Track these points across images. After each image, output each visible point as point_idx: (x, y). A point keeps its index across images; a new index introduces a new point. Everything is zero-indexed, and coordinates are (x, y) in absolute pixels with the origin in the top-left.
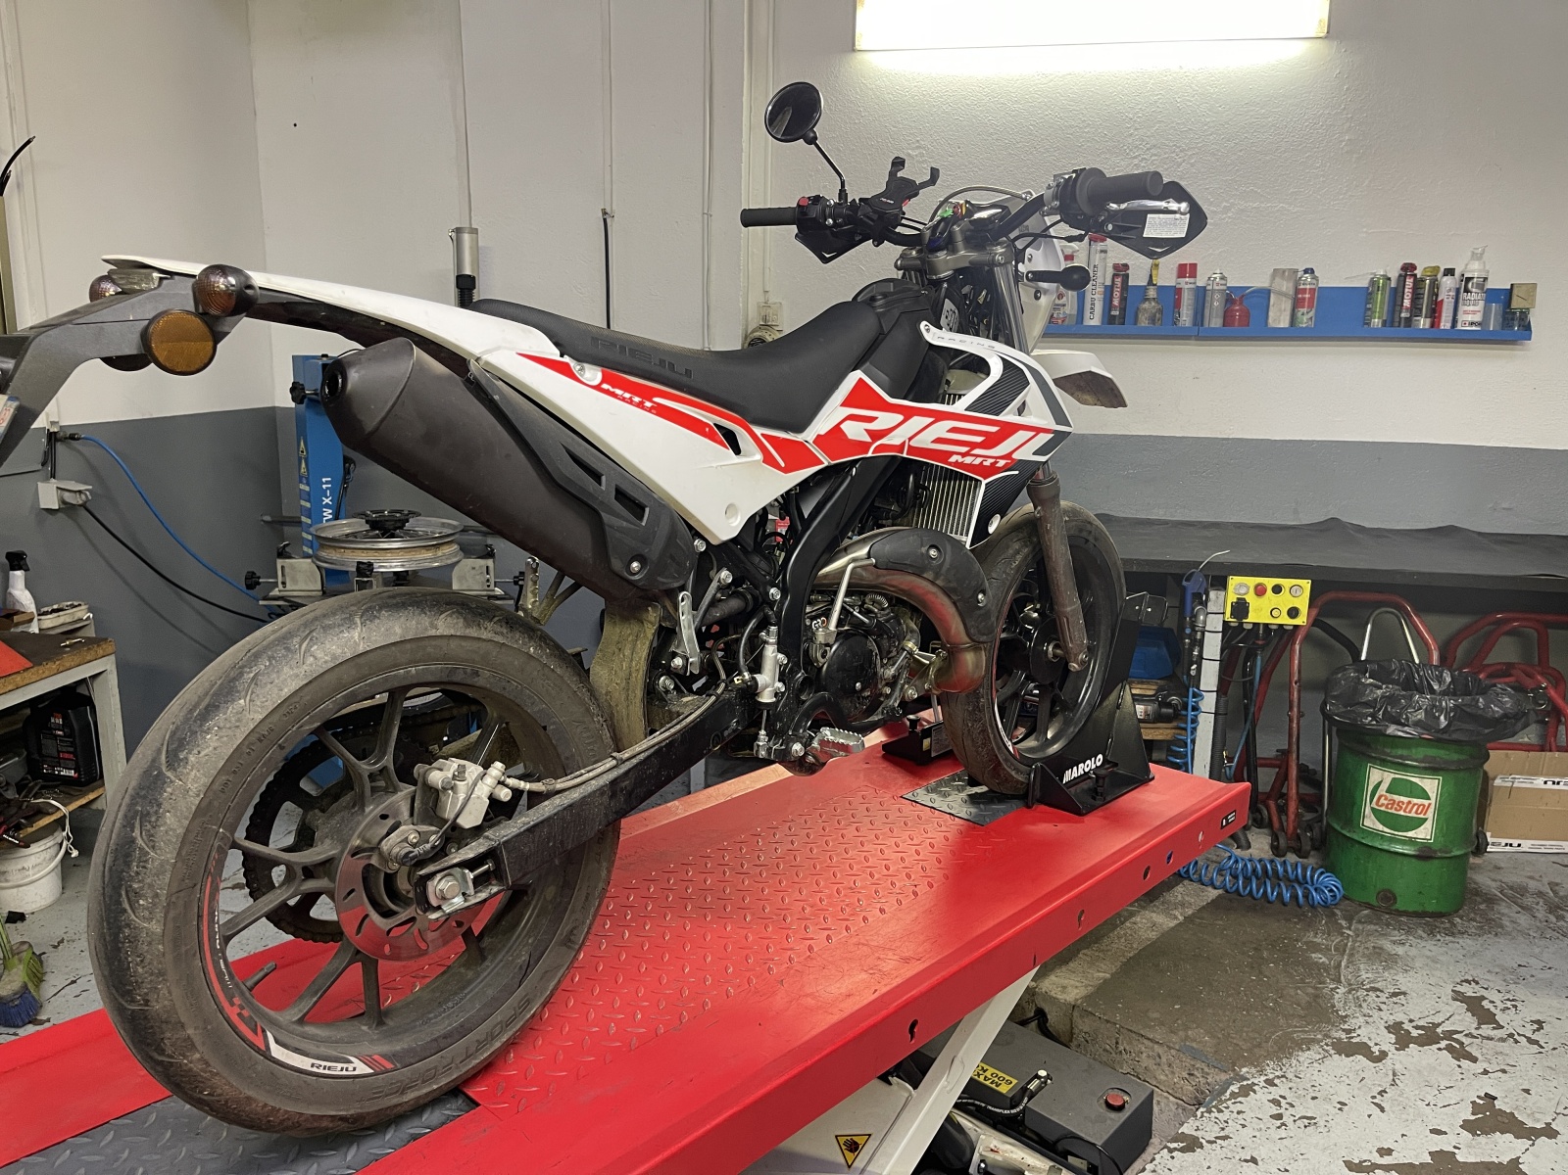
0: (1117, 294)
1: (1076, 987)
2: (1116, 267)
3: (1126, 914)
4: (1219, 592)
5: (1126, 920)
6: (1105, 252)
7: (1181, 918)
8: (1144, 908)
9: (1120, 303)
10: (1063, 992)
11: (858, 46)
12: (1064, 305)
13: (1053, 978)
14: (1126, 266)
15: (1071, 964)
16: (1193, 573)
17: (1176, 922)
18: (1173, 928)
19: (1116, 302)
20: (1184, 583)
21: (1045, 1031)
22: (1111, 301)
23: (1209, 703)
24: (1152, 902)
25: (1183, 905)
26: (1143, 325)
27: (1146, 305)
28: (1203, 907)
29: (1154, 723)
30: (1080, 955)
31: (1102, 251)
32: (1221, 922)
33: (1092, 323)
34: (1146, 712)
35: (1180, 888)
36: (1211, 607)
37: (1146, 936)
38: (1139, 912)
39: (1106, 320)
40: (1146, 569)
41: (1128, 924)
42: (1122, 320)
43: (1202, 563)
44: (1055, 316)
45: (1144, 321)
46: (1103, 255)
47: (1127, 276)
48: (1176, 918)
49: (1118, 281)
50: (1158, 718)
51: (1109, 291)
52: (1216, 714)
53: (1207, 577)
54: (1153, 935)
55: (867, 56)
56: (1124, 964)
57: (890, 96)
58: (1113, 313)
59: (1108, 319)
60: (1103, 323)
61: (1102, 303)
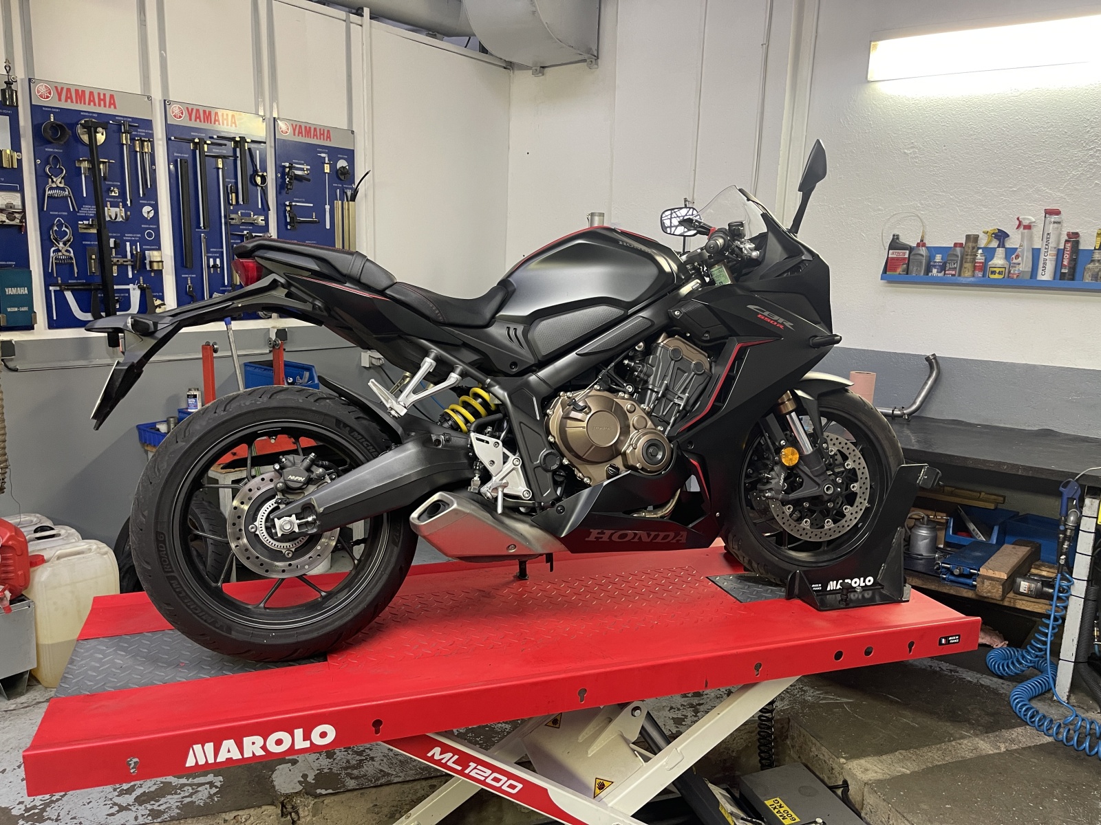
0: (1067, 256)
1: (876, 772)
2: (1068, 234)
3: (958, 736)
4: (1094, 500)
5: (954, 740)
6: (1059, 223)
7: (1003, 749)
8: (977, 735)
9: (1069, 263)
10: (862, 772)
11: (870, 78)
12: (1019, 264)
13: (862, 761)
14: (1076, 234)
15: (884, 757)
16: (1069, 482)
17: (997, 751)
18: (990, 755)
19: (1065, 263)
20: (1061, 489)
21: (845, 799)
22: (1062, 261)
23: (1079, 588)
24: (986, 733)
25: (1012, 741)
26: (1087, 281)
27: (1091, 266)
28: (1030, 747)
29: (1036, 598)
30: (897, 753)
31: (1055, 222)
32: (1036, 761)
33: (1044, 278)
34: (1029, 588)
35: (1019, 730)
36: (1086, 511)
37: (963, 754)
38: (970, 737)
39: (1058, 276)
40: (1030, 474)
41: (953, 743)
42: (1072, 275)
43: (1079, 474)
44: (1012, 272)
45: (1088, 278)
46: (1056, 225)
47: (1077, 243)
48: (999, 748)
49: (1069, 245)
50: (1040, 595)
51: (1060, 254)
52: (1086, 599)
53: (1082, 487)
54: (969, 755)
55: (877, 85)
56: (928, 768)
57: (895, 112)
58: (1063, 271)
59: (1059, 276)
60: (1054, 278)
61: (1054, 263)
